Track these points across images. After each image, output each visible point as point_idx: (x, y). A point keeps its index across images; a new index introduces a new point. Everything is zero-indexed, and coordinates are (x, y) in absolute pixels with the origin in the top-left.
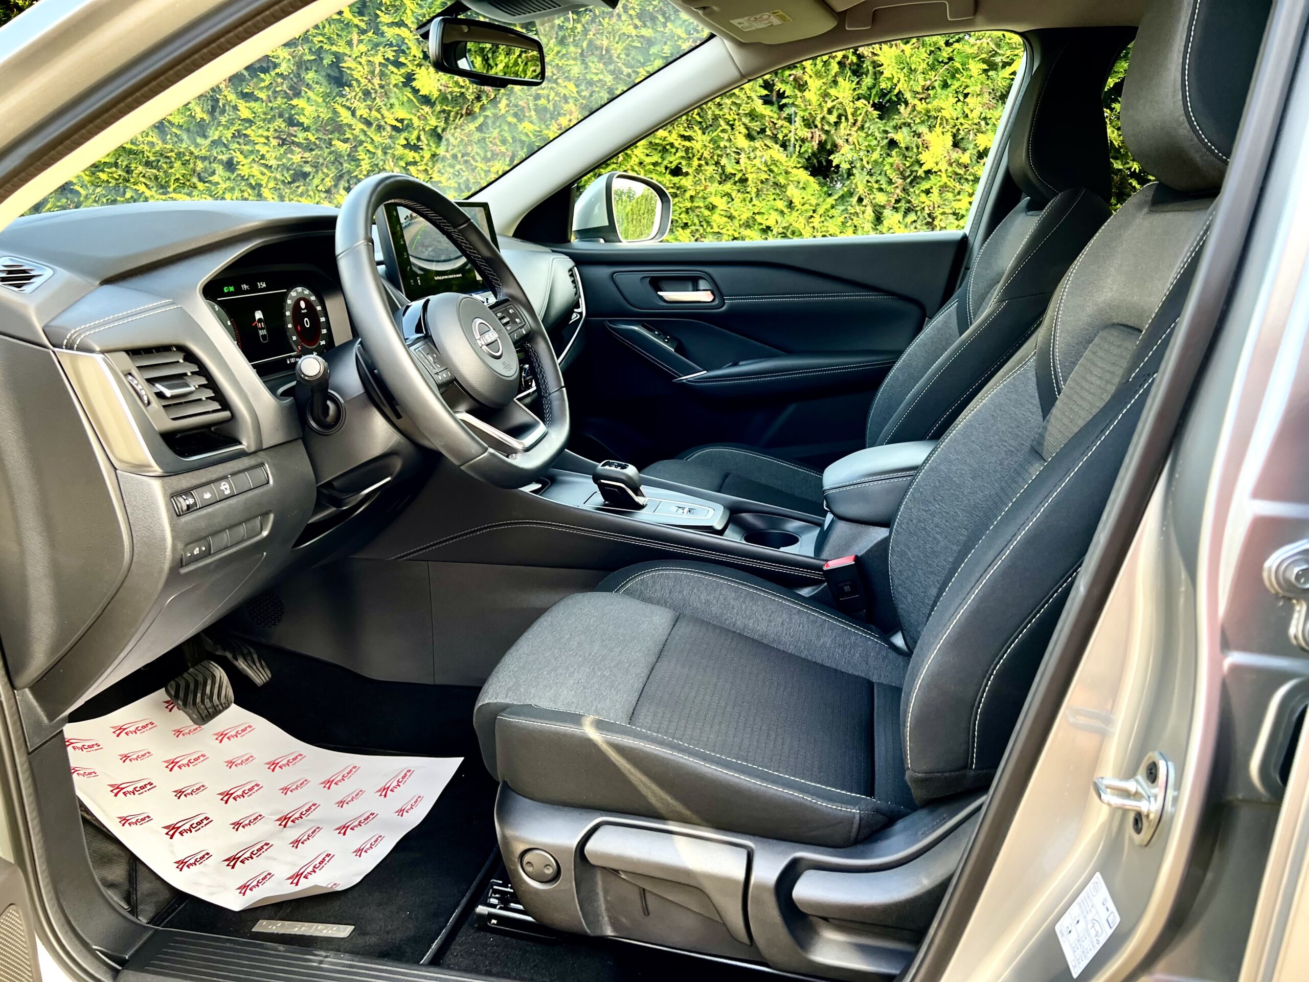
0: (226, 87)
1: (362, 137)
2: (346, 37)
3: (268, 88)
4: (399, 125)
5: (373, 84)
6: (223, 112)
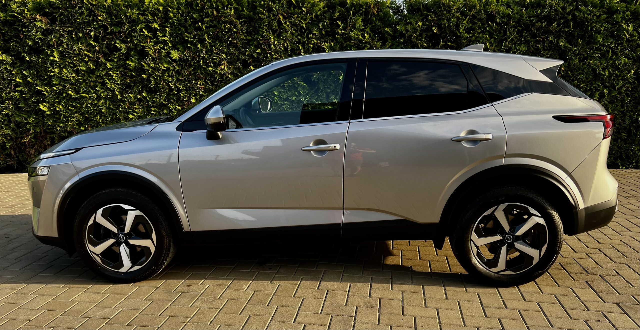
0: (102, 57)
1: (152, 73)
2: (145, 40)
3: (117, 57)
4: (165, 69)
5: (156, 56)
6: (100, 66)
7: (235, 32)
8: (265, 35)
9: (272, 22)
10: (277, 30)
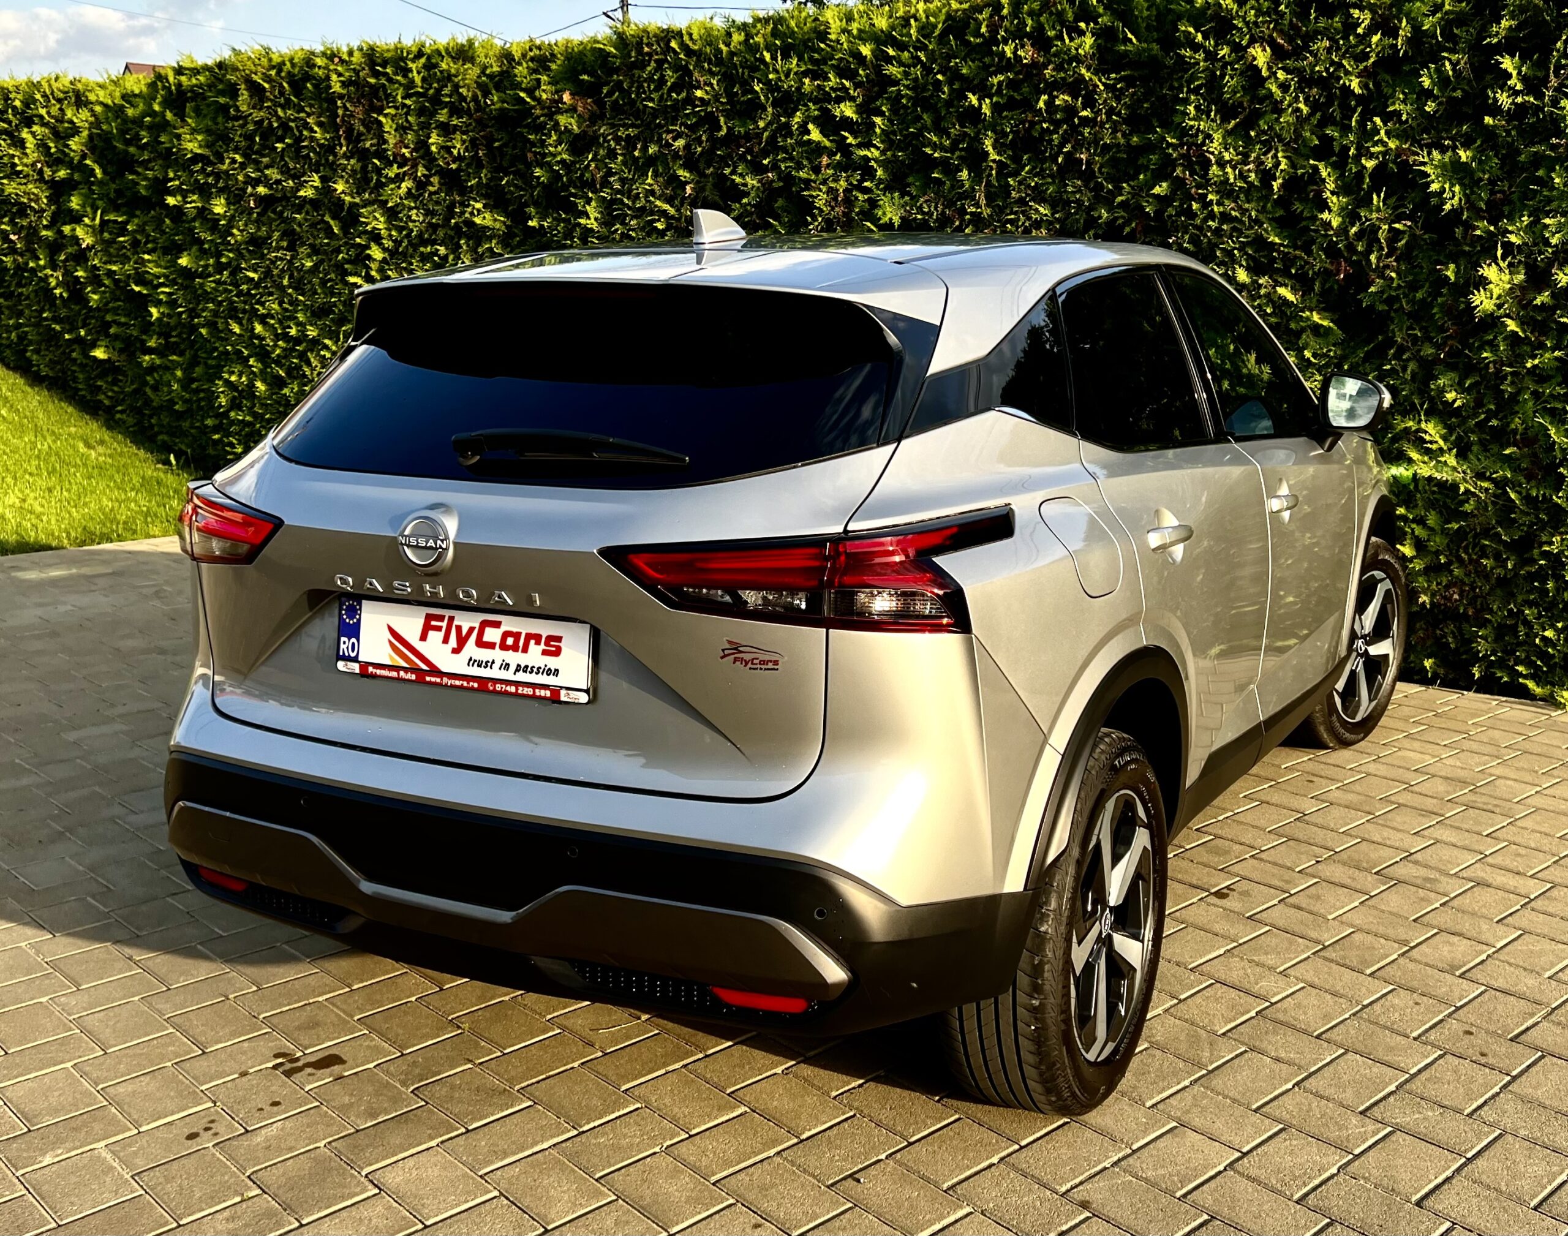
7: (1085, 121)
8: (1192, 127)
9: (1223, 76)
10: (1241, 104)
